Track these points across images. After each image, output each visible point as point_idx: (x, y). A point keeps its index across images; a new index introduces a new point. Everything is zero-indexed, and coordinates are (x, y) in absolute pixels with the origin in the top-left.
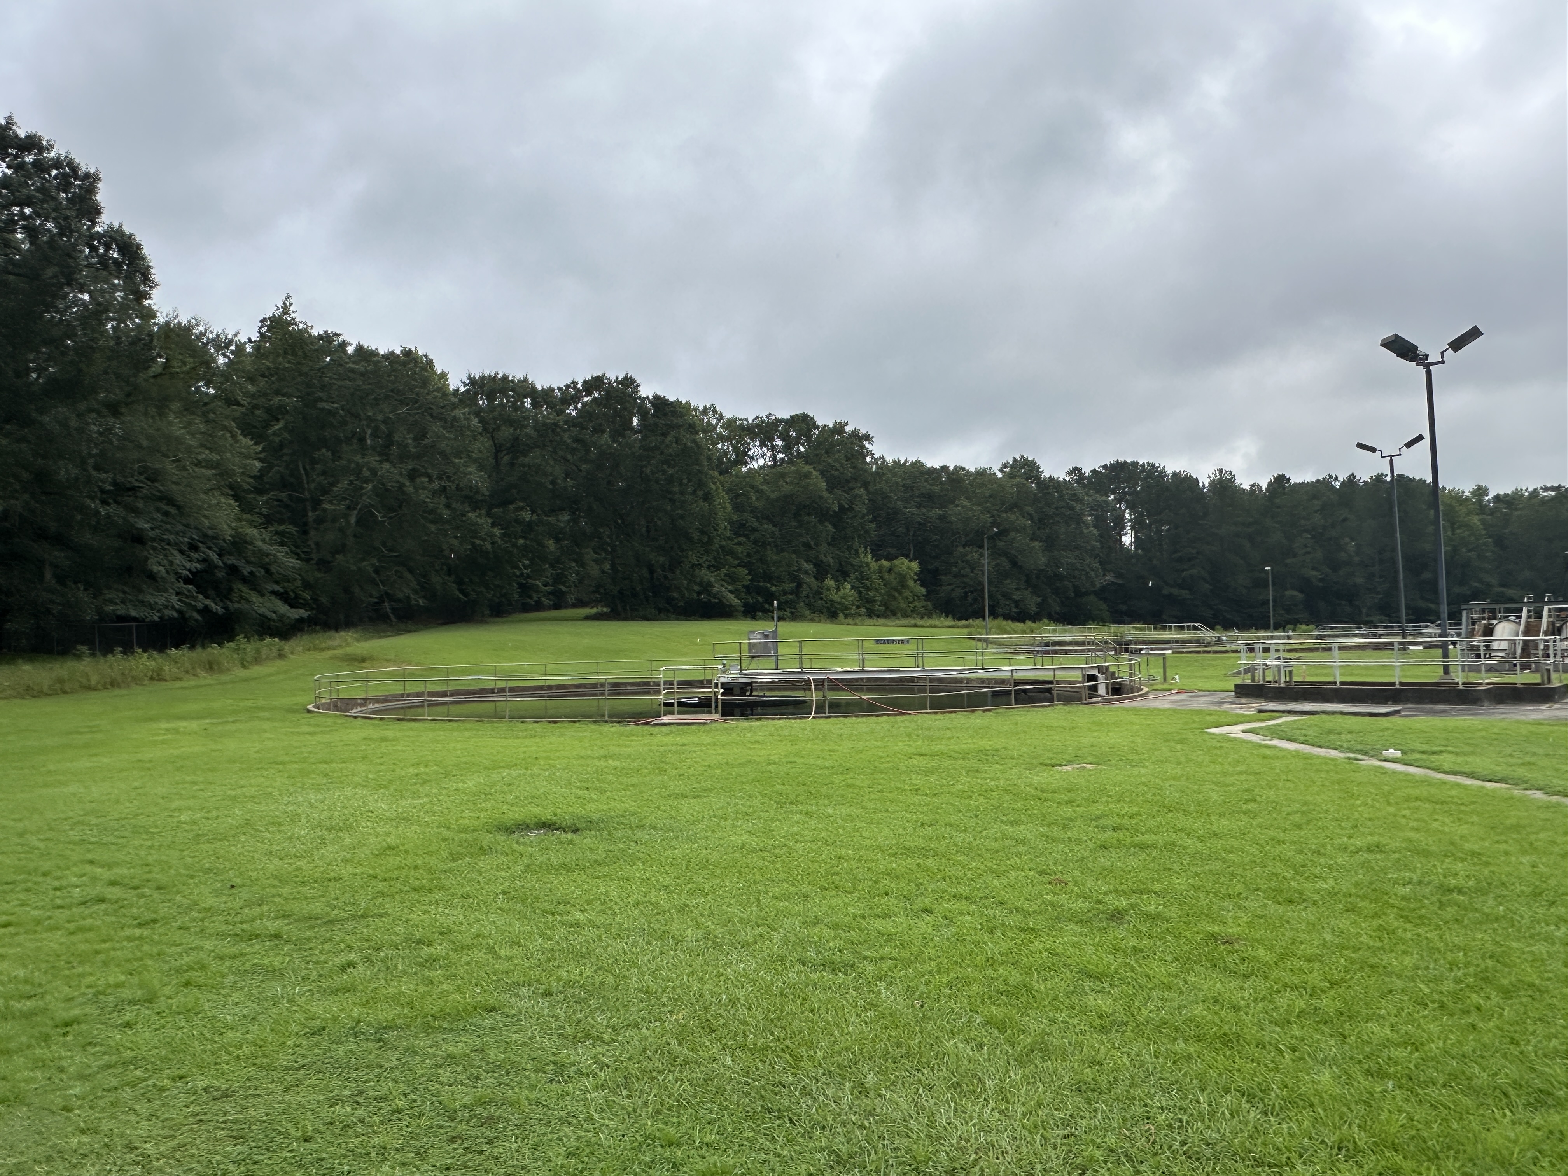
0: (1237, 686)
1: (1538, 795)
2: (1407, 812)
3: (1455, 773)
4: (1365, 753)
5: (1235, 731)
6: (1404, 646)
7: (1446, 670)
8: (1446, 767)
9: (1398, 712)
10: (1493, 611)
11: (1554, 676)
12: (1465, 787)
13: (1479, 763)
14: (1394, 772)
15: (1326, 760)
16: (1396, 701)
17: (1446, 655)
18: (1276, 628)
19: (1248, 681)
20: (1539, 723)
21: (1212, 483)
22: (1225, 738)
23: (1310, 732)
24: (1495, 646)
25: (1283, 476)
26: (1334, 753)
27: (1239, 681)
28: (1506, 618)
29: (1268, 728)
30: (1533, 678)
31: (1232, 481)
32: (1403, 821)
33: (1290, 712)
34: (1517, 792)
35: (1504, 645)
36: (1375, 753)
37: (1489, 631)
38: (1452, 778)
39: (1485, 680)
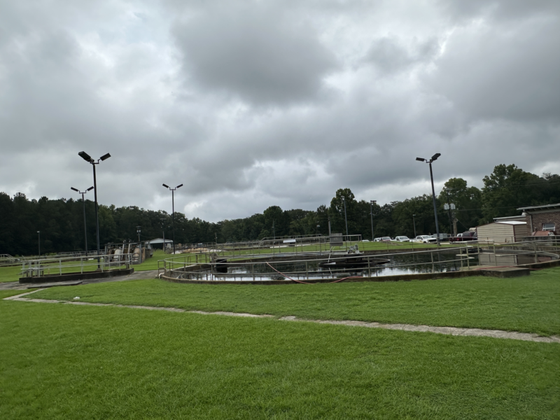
0: (20, 279)
1: (121, 306)
2: (77, 320)
3: (96, 303)
4: (67, 300)
5: (16, 298)
6: (87, 259)
7: (99, 266)
8: (94, 301)
9: (81, 283)
10: (114, 246)
11: (130, 266)
12: (98, 307)
13: (104, 298)
14: (76, 305)
15: (51, 305)
16: (81, 279)
17: (99, 261)
18: (41, 254)
19: (25, 276)
20: (125, 282)
21: (15, 198)
22: (11, 301)
23: (47, 294)
24: (115, 257)
25: (45, 197)
26: (55, 301)
27: (21, 277)
28: (118, 248)
29: (31, 294)
30: (124, 267)
31: (24, 198)
32: (76, 323)
33: (41, 287)
34: (114, 306)
35: (117, 257)
36: (71, 299)
37: (113, 252)
38: (95, 305)
39: (110, 269)
